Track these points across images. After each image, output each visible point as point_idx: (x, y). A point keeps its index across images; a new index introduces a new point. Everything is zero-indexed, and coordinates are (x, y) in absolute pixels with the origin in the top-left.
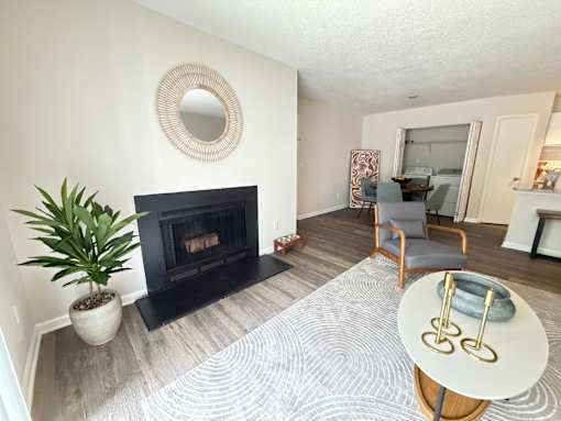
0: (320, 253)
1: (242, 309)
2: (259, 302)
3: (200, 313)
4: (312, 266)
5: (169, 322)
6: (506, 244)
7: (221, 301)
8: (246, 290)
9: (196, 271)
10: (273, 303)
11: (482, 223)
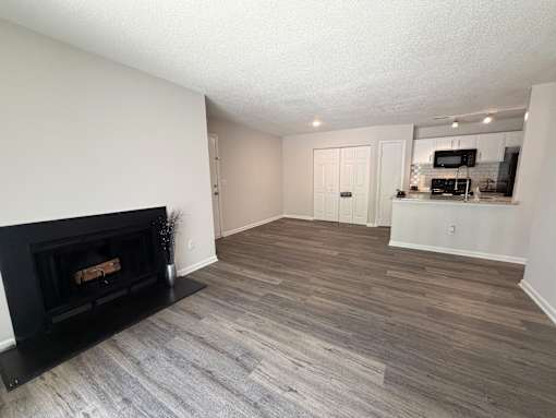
0: (238, 268)
1: (139, 340)
2: (161, 329)
3: (86, 355)
4: (229, 282)
5: (40, 374)
6: (392, 243)
7: (116, 336)
8: (150, 318)
9: (89, 306)
10: (176, 327)
11: (380, 227)
